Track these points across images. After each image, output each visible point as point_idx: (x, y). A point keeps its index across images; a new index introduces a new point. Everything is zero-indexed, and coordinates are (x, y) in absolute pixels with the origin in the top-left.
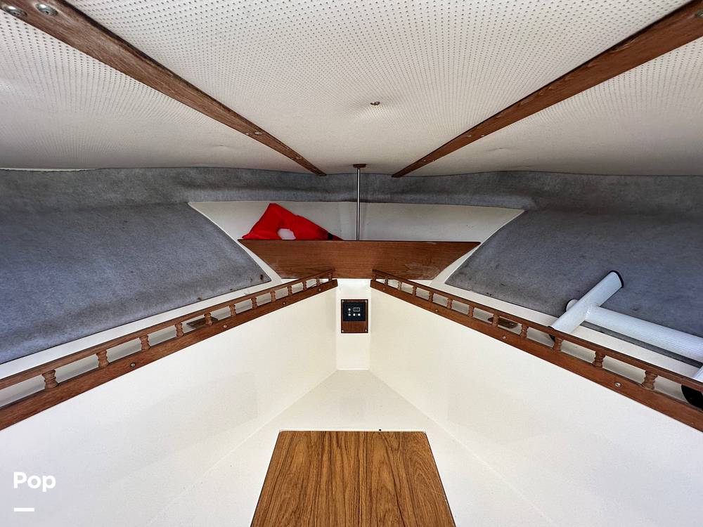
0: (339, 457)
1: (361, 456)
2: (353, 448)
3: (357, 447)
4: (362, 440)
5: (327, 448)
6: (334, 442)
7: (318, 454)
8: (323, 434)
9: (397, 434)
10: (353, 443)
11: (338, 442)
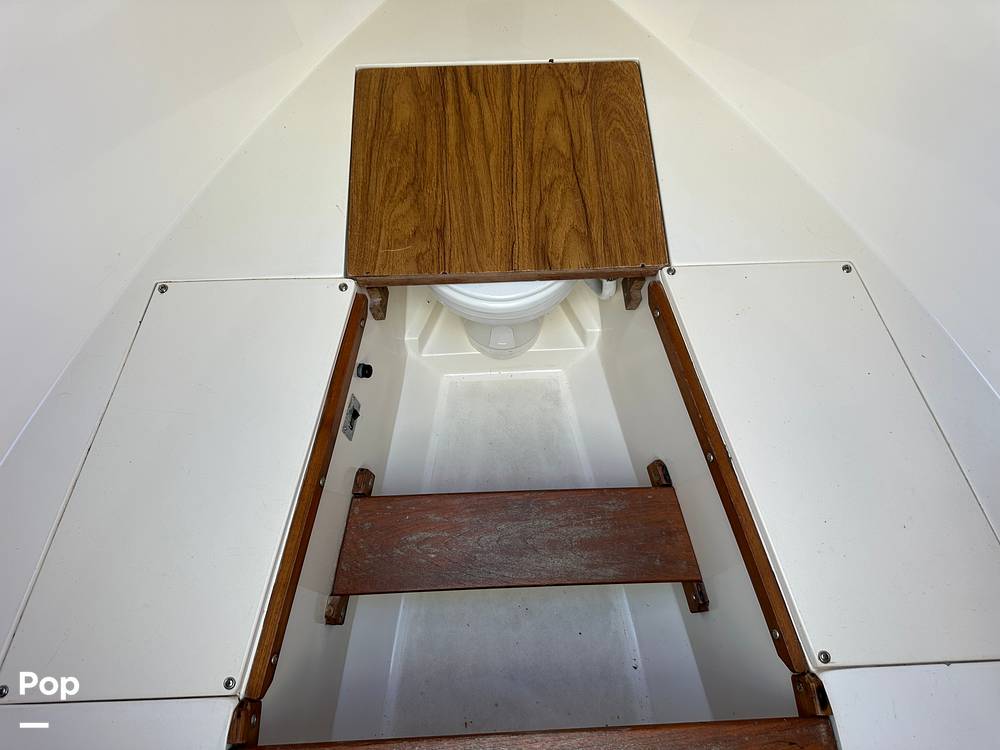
0: (474, 109)
1: (514, 105)
2: (499, 93)
3: (508, 92)
4: (515, 78)
5: (451, 95)
6: (464, 83)
7: (437, 105)
8: (440, 71)
9: (584, 67)
10: (499, 84)
11: (470, 85)
